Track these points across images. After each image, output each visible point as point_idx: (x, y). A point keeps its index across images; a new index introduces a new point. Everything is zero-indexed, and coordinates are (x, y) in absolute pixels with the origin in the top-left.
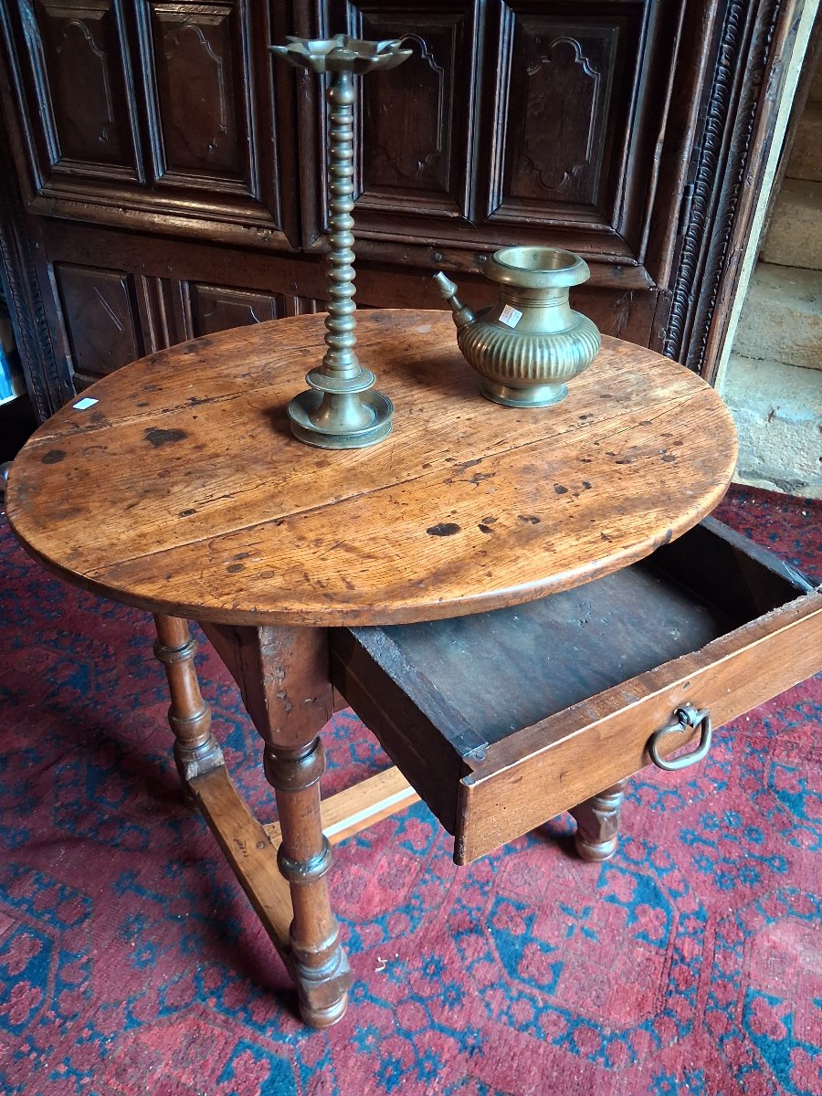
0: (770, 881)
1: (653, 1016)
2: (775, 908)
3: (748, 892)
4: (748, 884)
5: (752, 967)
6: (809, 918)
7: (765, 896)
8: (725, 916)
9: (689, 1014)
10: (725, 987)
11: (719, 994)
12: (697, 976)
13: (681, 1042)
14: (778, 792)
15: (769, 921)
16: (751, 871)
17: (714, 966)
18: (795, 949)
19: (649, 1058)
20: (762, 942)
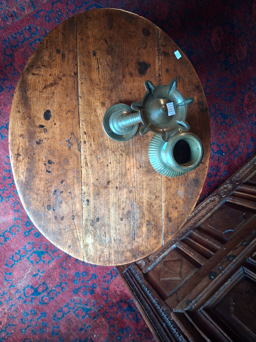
0: (24, 227)
1: (11, 174)
2: (17, 223)
3: (24, 220)
4: (26, 221)
5: (8, 205)
6: (10, 228)
7: (21, 223)
8: (22, 209)
9: (7, 181)
10: (7, 194)
11: (7, 191)
12: (13, 190)
13: (2, 175)
14: (45, 252)
15: (15, 218)
16: (29, 225)
17: (13, 196)
18: (5, 218)
19: (3, 166)
20: (11, 212)
